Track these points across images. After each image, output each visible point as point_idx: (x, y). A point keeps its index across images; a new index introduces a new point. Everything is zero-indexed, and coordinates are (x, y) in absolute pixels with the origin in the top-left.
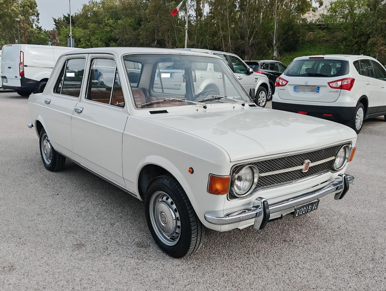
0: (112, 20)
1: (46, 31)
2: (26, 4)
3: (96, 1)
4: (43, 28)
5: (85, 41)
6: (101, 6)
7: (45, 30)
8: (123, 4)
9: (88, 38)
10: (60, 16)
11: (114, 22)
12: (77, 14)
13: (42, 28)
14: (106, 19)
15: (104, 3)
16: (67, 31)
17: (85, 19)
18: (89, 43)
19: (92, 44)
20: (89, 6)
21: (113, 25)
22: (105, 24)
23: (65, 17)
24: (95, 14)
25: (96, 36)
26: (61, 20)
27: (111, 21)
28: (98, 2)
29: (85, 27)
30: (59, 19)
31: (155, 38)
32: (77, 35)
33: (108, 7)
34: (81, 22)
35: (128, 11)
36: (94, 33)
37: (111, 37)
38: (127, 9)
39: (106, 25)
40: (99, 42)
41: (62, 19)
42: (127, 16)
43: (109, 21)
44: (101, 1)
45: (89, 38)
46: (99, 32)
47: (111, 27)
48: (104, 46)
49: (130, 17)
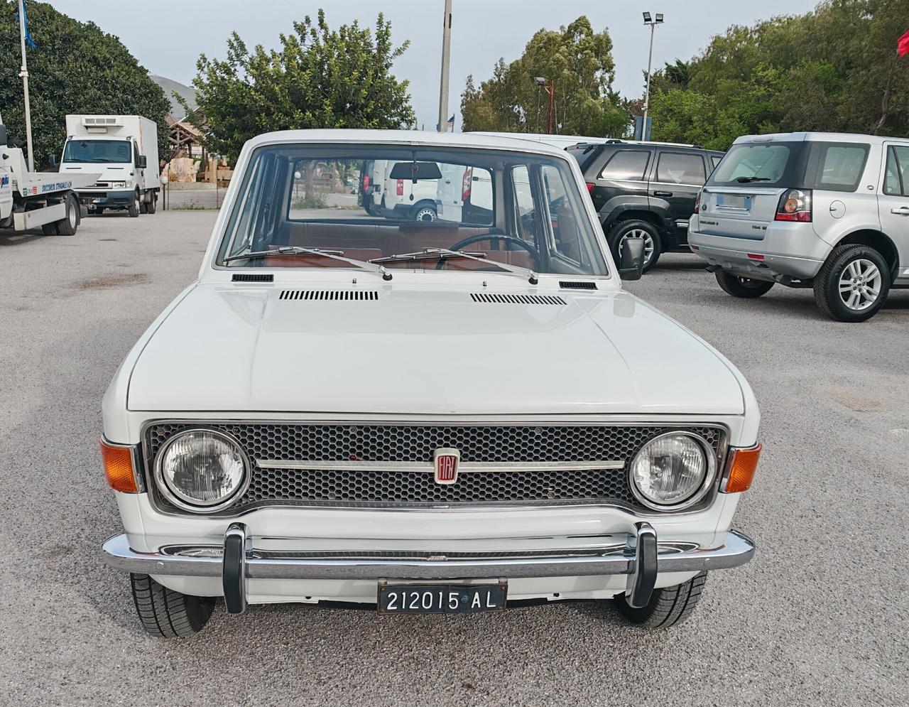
0: (774, 71)
1: (628, 102)
2: (587, 45)
3: (744, 26)
4: (621, 96)
5: (703, 121)
6: (755, 37)
7: (626, 98)
8: (809, 29)
9: (710, 114)
10: (659, 67)
11: (780, 74)
12: (697, 62)
13: (619, 95)
14: (760, 69)
15: (764, 30)
16: (665, 100)
17: (712, 70)
18: (712, 127)
19: (718, 128)
20: (726, 40)
21: (774, 82)
22: (756, 81)
23: (669, 68)
24: (739, 57)
25: (731, 110)
26: (661, 75)
27: (771, 72)
28: (749, 28)
29: (709, 89)
30: (656, 73)
31: (881, 108)
32: (686, 107)
33: (771, 38)
34: (702, 78)
35: (820, 45)
36: (726, 103)
37: (765, 110)
38: (818, 41)
39: (758, 82)
40: (734, 124)
41: (664, 73)
42: (816, 56)
43: (765, 73)
44: (757, 26)
45: (714, 115)
46: (739, 99)
47: (770, 86)
48: (746, 132)
49: (821, 60)
